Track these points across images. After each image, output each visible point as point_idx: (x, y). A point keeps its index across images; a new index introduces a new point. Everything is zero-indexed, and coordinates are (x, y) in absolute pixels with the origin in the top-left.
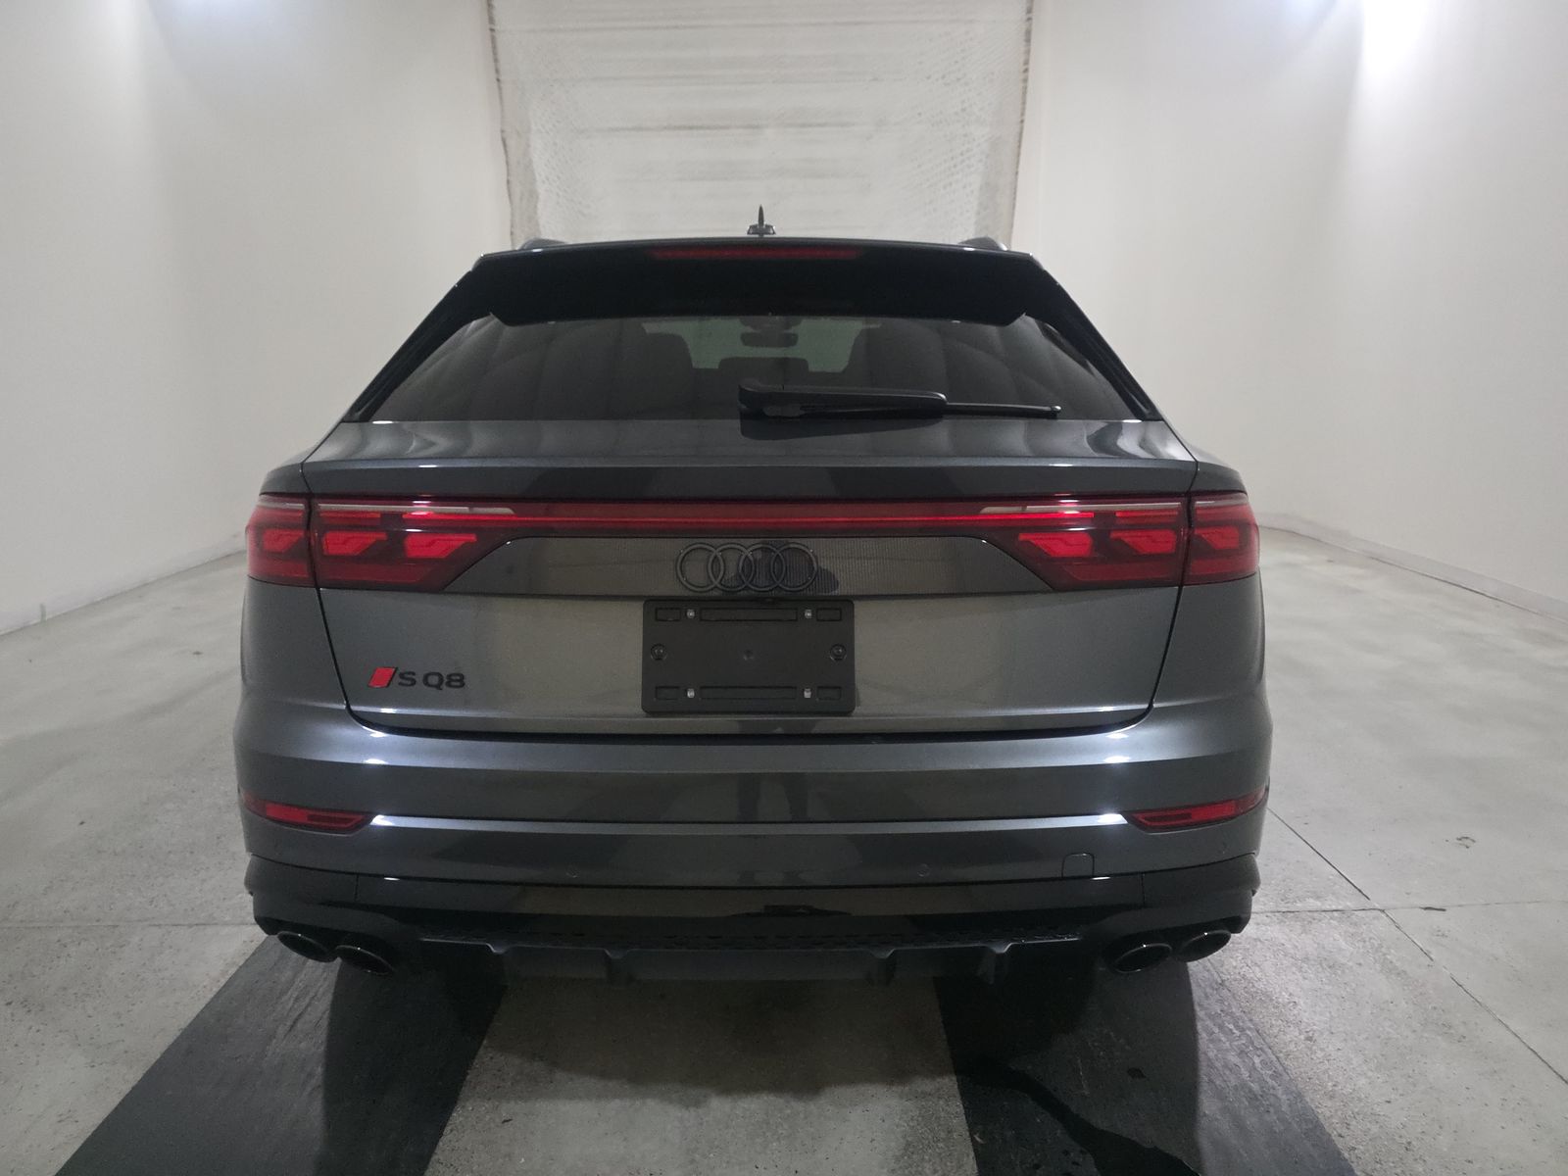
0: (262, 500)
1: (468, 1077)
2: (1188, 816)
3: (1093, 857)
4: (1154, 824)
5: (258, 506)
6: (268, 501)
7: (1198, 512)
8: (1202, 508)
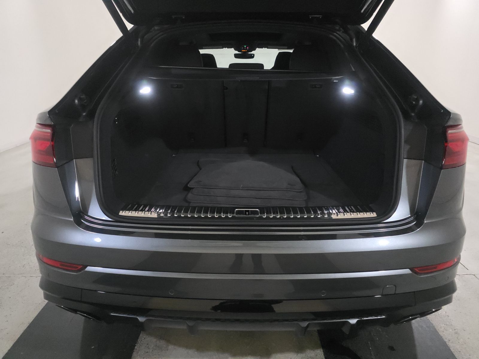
0: (37, 127)
1: (136, 347)
2: (435, 268)
3: (396, 287)
4: (421, 272)
5: (35, 130)
6: (39, 128)
7: (449, 135)
8: (451, 133)
